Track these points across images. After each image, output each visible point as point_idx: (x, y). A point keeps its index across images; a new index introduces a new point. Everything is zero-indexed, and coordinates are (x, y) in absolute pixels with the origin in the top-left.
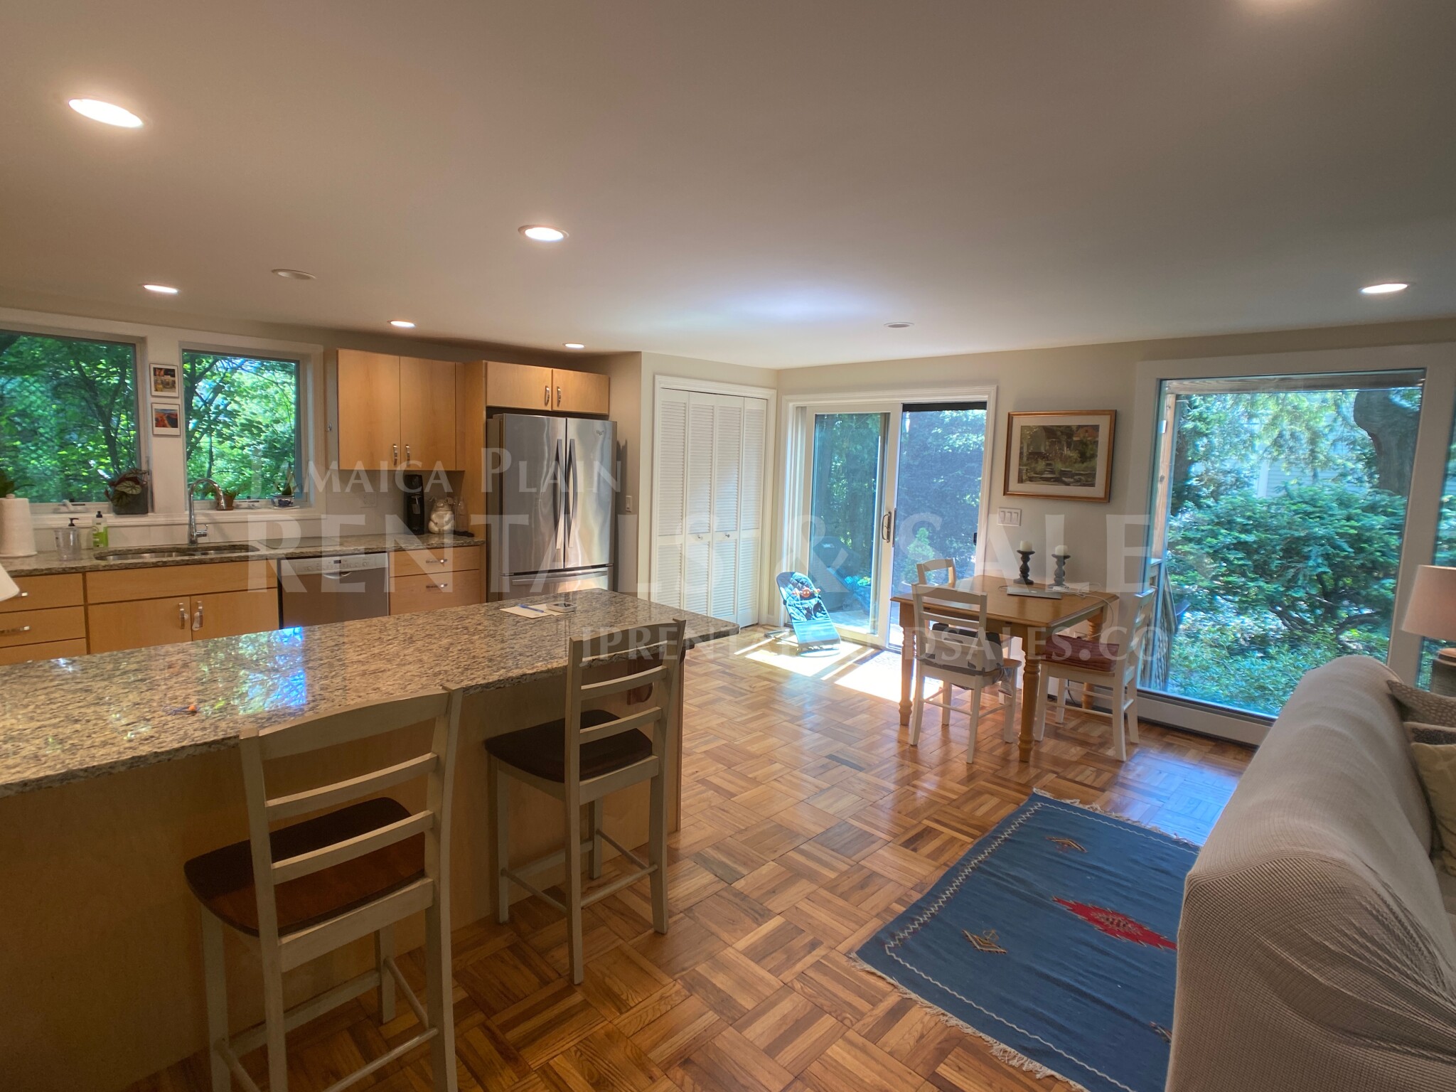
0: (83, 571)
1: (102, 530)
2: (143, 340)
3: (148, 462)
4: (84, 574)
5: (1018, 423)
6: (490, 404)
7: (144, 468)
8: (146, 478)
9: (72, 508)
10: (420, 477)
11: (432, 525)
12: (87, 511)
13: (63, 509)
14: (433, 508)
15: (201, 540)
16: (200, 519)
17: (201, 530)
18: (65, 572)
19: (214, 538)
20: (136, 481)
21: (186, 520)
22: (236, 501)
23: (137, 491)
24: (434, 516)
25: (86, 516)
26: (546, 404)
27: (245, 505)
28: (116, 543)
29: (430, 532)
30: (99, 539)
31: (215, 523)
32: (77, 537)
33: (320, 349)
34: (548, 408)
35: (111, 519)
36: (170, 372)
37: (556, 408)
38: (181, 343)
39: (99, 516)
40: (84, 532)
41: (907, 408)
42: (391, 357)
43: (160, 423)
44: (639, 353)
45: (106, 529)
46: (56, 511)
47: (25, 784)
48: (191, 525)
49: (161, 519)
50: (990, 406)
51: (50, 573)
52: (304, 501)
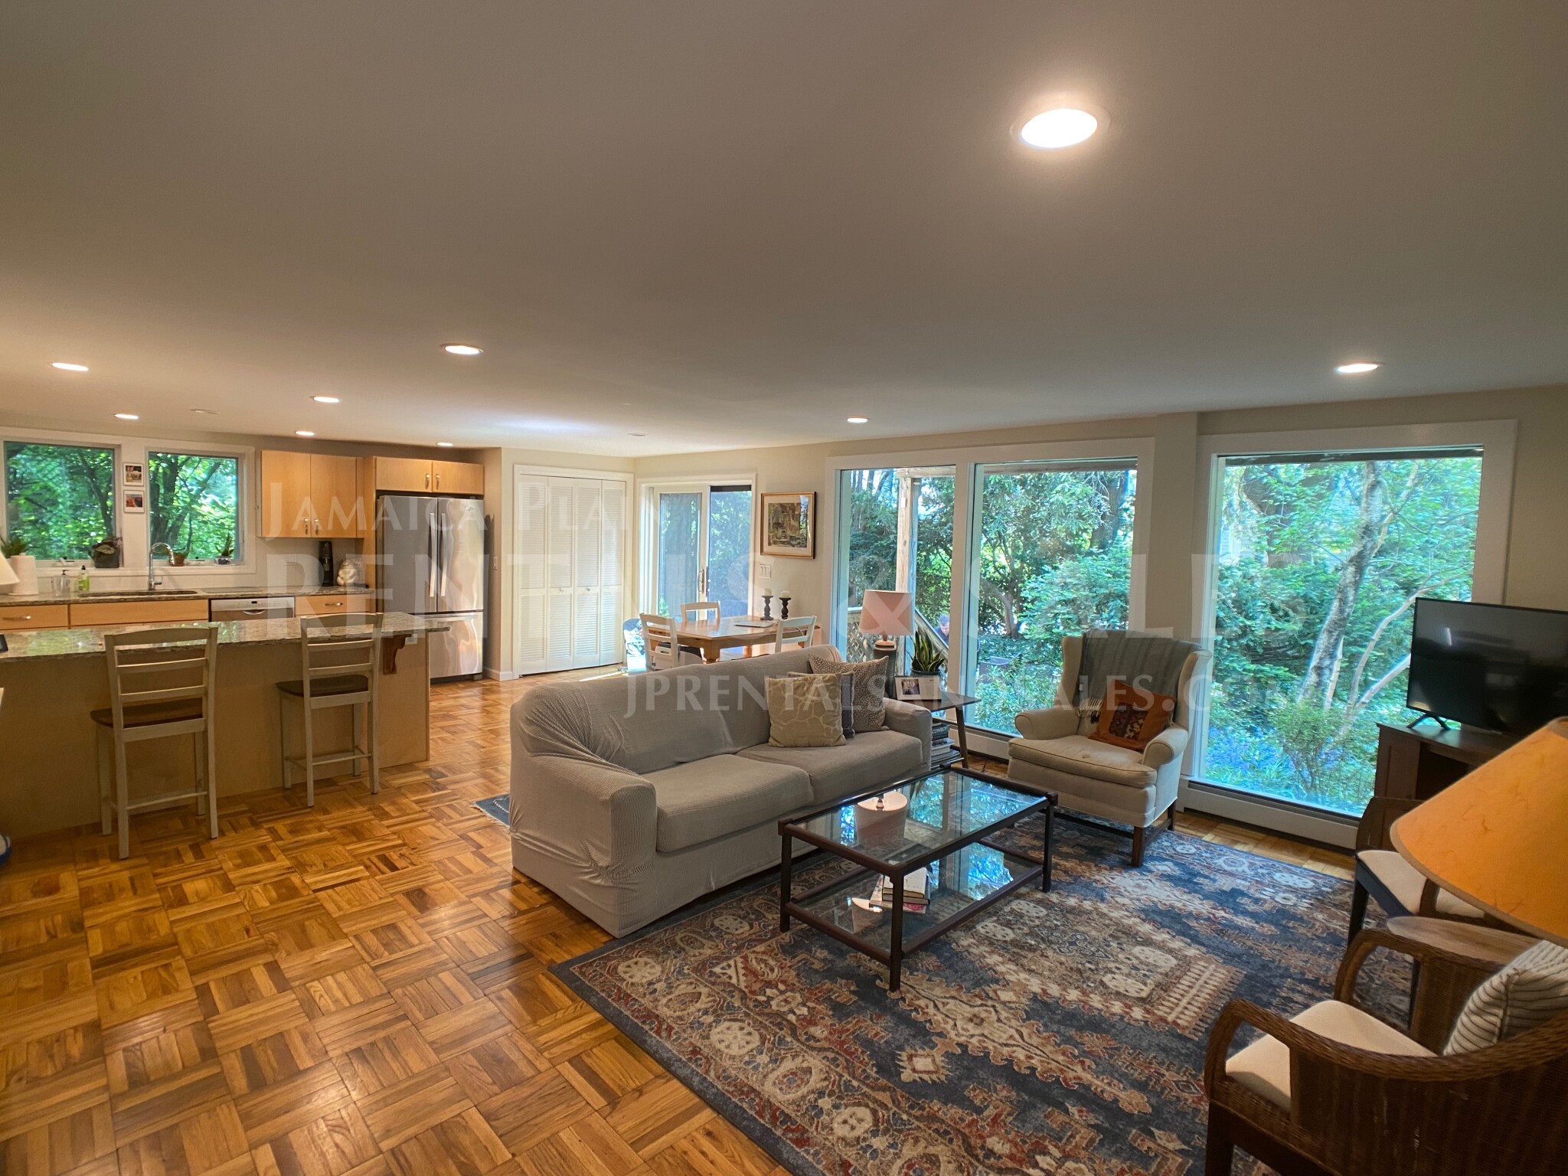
0: (69, 603)
1: (85, 578)
2: (119, 446)
3: (121, 532)
4: (69, 605)
5: (767, 500)
6: (379, 488)
7: (118, 535)
8: (119, 542)
9: (65, 564)
10: (330, 543)
11: (339, 579)
12: (76, 566)
13: (59, 564)
14: (341, 565)
15: (158, 588)
16: (158, 572)
17: (159, 580)
18: (56, 603)
19: (168, 586)
20: (111, 544)
21: (147, 573)
22: (186, 561)
23: (112, 551)
24: (341, 573)
25: (74, 570)
26: (427, 486)
27: (194, 563)
28: (94, 588)
29: (339, 585)
30: (83, 584)
31: (169, 575)
32: (67, 583)
33: (253, 449)
34: (429, 490)
35: (92, 571)
36: (138, 469)
37: (435, 491)
38: (146, 448)
39: (84, 568)
40: (73, 581)
41: (714, 489)
42: (304, 455)
43: (129, 504)
44: (500, 448)
45: (89, 577)
46: (54, 566)
47: (18, 658)
48: (150, 576)
49: (129, 572)
50: (753, 488)
51: (46, 603)
52: (240, 560)
